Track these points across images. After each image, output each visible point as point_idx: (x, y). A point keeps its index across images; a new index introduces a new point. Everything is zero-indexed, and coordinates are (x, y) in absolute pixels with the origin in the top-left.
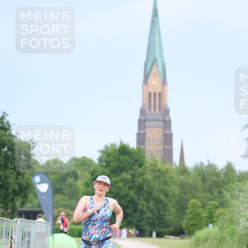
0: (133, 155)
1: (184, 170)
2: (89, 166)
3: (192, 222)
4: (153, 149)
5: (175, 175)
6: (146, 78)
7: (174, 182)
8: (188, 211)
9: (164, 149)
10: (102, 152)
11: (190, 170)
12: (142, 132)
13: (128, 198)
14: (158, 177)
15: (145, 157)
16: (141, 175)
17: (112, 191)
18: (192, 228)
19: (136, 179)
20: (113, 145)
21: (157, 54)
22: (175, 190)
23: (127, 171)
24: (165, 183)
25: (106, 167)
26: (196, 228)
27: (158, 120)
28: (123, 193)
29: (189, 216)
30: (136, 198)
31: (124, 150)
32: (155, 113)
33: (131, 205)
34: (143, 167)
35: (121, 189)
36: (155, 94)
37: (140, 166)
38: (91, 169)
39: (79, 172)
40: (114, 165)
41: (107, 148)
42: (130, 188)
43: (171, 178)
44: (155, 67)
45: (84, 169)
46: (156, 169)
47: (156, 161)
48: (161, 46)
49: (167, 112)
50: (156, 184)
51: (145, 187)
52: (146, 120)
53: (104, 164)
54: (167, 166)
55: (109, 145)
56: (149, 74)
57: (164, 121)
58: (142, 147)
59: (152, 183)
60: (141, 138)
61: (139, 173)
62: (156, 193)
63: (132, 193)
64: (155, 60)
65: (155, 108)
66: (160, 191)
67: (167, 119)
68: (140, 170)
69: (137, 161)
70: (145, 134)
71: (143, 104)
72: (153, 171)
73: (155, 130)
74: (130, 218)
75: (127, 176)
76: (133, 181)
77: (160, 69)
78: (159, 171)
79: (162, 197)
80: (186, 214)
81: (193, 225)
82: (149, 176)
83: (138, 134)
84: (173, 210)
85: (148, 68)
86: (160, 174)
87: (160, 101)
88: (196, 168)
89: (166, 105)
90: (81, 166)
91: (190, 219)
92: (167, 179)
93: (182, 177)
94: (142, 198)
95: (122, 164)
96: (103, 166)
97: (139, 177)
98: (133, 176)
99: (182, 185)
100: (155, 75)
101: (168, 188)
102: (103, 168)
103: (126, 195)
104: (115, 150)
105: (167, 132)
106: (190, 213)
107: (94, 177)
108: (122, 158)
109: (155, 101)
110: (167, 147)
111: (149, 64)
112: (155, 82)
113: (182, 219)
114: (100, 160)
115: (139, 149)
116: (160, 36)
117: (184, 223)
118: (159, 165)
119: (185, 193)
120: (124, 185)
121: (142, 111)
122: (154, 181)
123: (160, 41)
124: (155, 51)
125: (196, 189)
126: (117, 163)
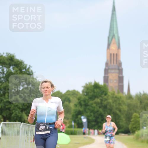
0: (101, 89)
1: (130, 97)
2: (77, 95)
3: (134, 126)
4: (112, 85)
5: (125, 100)
6: (109, 45)
7: (124, 103)
8: (132, 120)
9: (119, 85)
10: (84, 87)
11: (133, 97)
12: (106, 75)
13: (99, 113)
14: (115, 101)
15: (108, 90)
16: (106, 100)
17: (90, 109)
18: (134, 129)
19: (103, 102)
20: (90, 83)
21: (115, 32)
22: (125, 108)
23: (98, 98)
24: (120, 104)
25: (86, 95)
26: (136, 129)
27: (115, 69)
28: (96, 110)
29: (133, 123)
30: (103, 113)
31: (96, 86)
32: (114, 65)
33: (100, 117)
34: (107, 95)
35: (94, 107)
36: (114, 54)
37: (105, 95)
38: (78, 96)
39: (71, 99)
40: (91, 94)
41: (87, 85)
42: (100, 107)
43: (123, 101)
44: (113, 39)
45: (74, 97)
46: (115, 96)
47: (114, 92)
48: (117, 27)
49: (120, 64)
50: (114, 105)
51: (108, 107)
52: (109, 69)
53: (85, 94)
54: (120, 95)
55: (88, 83)
56: (110, 43)
57: (119, 69)
58: (107, 84)
59: (112, 104)
60: (106, 79)
61: (105, 99)
62: (114, 110)
63: (101, 110)
64: (114, 35)
65: (114, 62)
66: (117, 109)
67: (120, 68)
68: (105, 97)
69: (103, 92)
70: (108, 77)
71: (107, 60)
72: (113, 97)
73: (114, 75)
74: (100, 124)
75: (98, 100)
76: (101, 103)
77: (117, 40)
78: (116, 97)
79: (118, 112)
80: (131, 121)
81: (135, 128)
82: (110, 101)
83: (104, 77)
84: (124, 119)
85: (110, 40)
86: (116, 99)
87: (116, 58)
88: (137, 96)
89: (120, 61)
90: (73, 95)
91: (133, 124)
92: (121, 102)
93: (129, 101)
94: (106, 113)
95: (95, 94)
96: (84, 95)
97: (105, 101)
98: (102, 100)
99: (129, 105)
100: (114, 44)
101: (121, 107)
102: (85, 96)
103: (98, 111)
104: (91, 86)
105: (120, 76)
106: (134, 121)
107: (79, 101)
108: (96, 90)
109: (114, 58)
110: (121, 84)
111: (111, 38)
112: (113, 47)
113: (129, 124)
114: (83, 91)
115: (105, 85)
116: (116, 22)
117: (130, 127)
118: (116, 94)
119: (131, 110)
120: (96, 105)
121: (107, 64)
122: (113, 103)
123: (117, 25)
124: (113, 30)
125: (137, 107)
126: (92, 93)
